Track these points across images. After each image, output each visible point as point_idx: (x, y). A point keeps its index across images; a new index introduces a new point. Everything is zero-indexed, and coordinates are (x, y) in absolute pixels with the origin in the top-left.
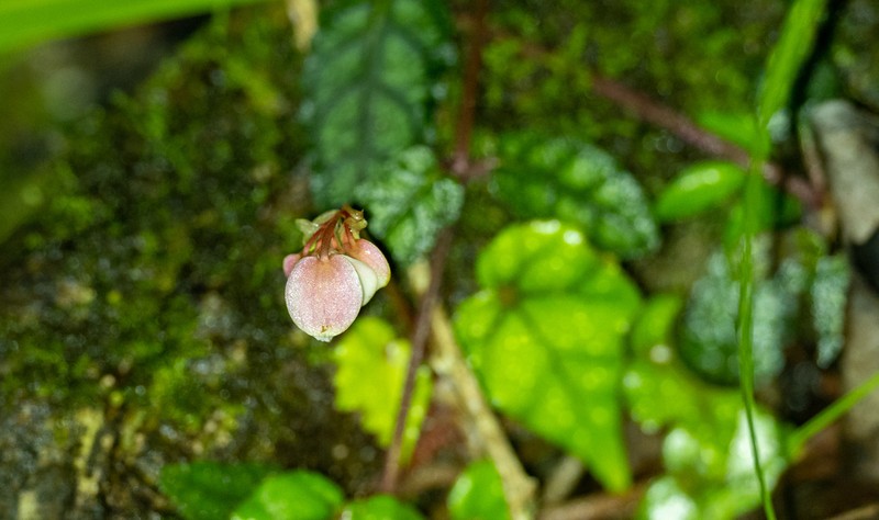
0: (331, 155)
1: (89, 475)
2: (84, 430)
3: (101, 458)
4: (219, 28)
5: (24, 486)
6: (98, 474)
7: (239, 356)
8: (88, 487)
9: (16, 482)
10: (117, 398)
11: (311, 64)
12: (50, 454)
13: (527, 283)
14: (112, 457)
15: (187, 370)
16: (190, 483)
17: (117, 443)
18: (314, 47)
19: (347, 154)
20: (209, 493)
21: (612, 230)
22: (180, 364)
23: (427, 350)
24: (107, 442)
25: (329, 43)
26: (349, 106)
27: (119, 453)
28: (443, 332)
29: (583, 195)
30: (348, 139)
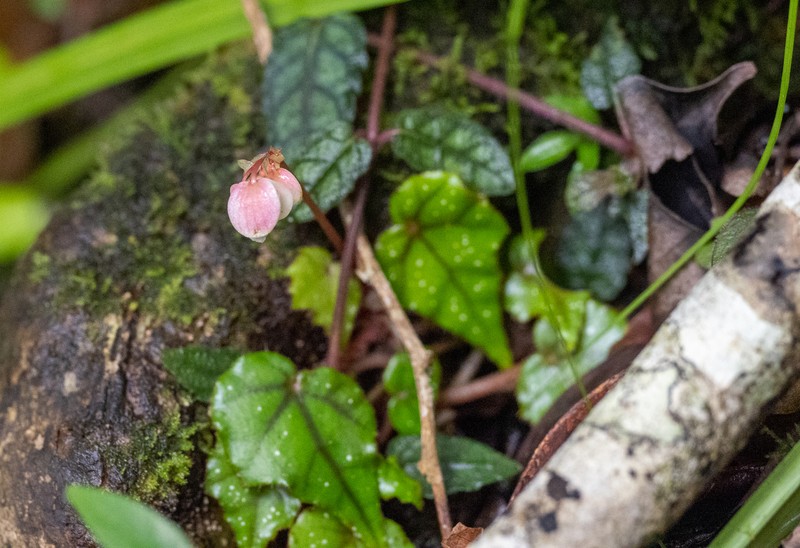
0: (283, 134)
1: (113, 359)
2: (109, 329)
3: (120, 347)
4: (212, 60)
5: (68, 369)
6: (119, 358)
7: (220, 273)
8: (112, 367)
9: (63, 366)
10: (133, 306)
11: (268, 73)
12: (85, 346)
13: (425, 218)
14: (129, 345)
15: (182, 285)
16: (186, 362)
17: (133, 337)
18: (271, 61)
19: (295, 134)
20: (200, 370)
21: (484, 179)
22: (177, 281)
23: (354, 264)
24: (126, 336)
25: (281, 59)
26: (296, 101)
27: (134, 345)
28: (365, 251)
29: (463, 155)
30: (295, 123)
